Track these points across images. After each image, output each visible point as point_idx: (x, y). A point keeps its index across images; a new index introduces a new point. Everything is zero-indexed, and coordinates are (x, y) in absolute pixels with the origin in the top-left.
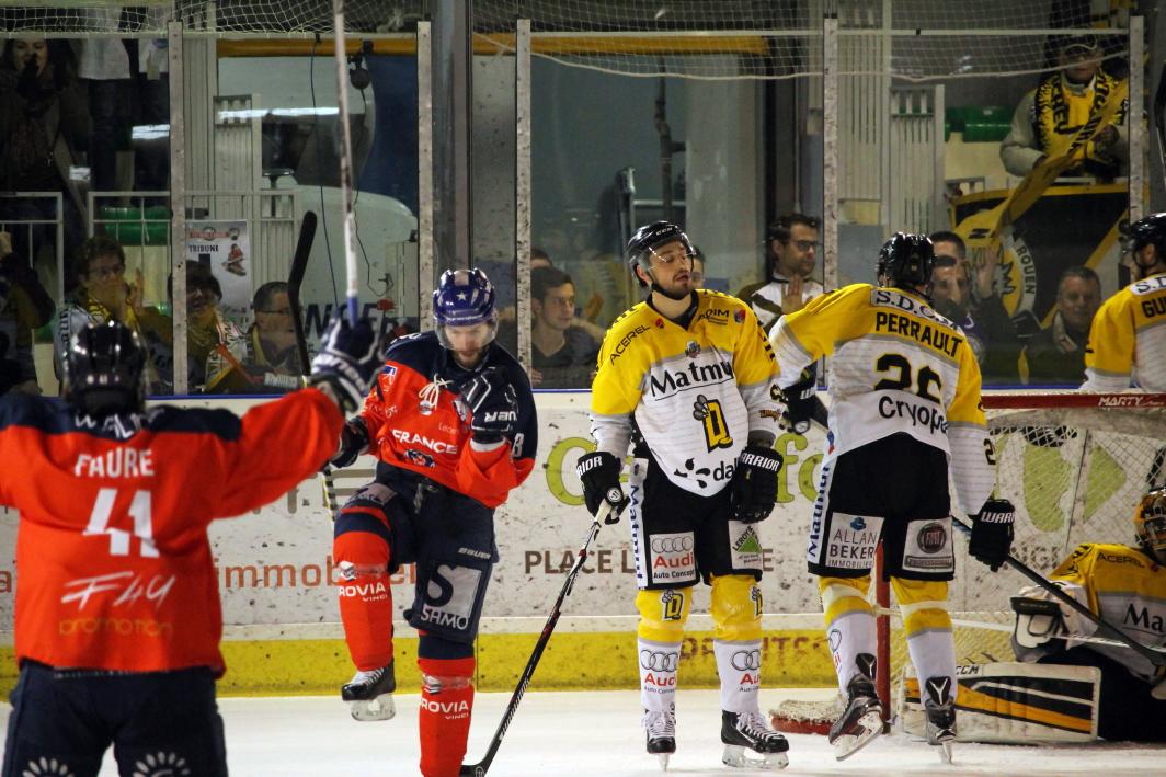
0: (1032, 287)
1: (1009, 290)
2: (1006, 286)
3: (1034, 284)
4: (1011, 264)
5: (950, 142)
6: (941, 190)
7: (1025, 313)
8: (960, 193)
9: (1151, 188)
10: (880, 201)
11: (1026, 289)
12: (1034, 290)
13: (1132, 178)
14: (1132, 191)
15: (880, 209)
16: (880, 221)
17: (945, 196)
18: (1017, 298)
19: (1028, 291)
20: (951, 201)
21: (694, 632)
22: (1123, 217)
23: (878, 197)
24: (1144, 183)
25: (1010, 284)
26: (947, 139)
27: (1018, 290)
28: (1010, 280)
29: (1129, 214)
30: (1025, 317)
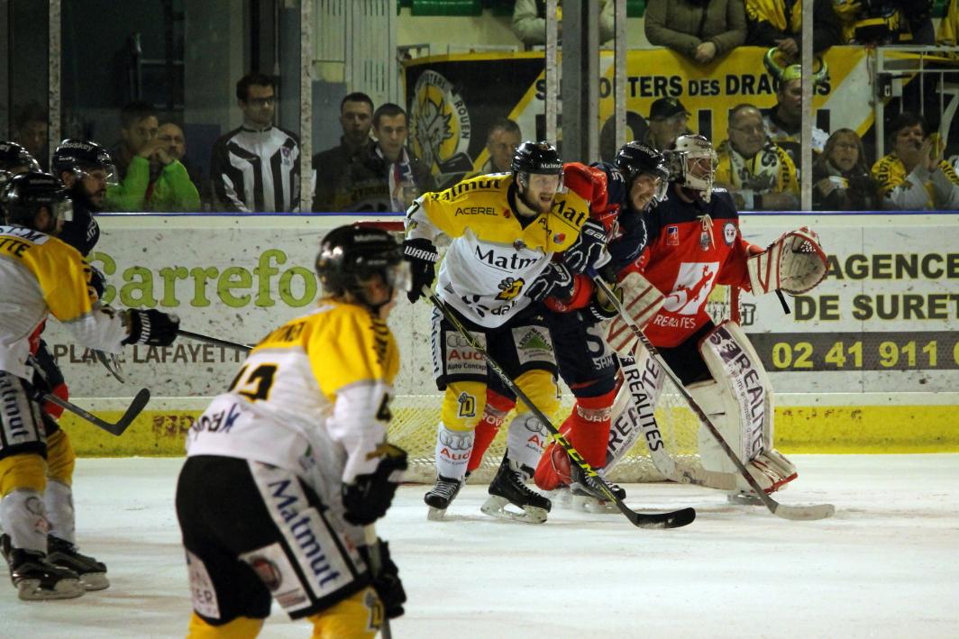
0: (467, 134)
1: (448, 136)
2: (446, 132)
3: (468, 131)
4: (450, 115)
5: (401, 15)
6: (394, 53)
7: (461, 154)
8: (408, 57)
9: (563, 55)
10: (345, 62)
11: (462, 135)
12: (469, 136)
13: (548, 46)
14: (548, 57)
15: (344, 70)
16: (344, 78)
17: (397, 59)
18: (455, 142)
19: (464, 137)
20: (402, 63)
21: (192, 411)
22: (541, 77)
23: (343, 60)
24: (558, 51)
25: (449, 131)
26: (398, 12)
27: (455, 136)
28: (449, 128)
29: (546, 76)
30: (460, 158)
